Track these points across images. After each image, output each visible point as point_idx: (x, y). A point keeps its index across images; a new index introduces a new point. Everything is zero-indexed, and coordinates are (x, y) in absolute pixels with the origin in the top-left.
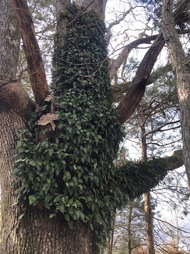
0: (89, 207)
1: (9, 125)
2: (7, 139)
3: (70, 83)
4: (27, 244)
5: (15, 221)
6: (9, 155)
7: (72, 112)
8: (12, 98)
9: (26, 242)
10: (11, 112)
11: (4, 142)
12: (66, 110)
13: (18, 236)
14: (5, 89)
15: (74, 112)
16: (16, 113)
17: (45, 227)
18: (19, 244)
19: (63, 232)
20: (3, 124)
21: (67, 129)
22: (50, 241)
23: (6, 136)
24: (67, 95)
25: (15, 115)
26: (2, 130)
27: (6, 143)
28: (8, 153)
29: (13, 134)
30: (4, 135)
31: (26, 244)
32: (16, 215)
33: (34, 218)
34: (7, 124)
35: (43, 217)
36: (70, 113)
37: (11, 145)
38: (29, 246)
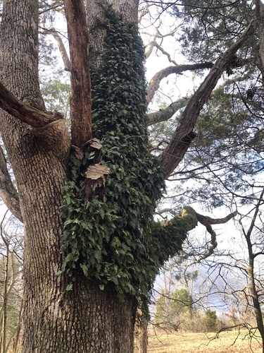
0: (136, 278)
1: (47, 172)
2: (45, 190)
3: (113, 123)
4: (76, 319)
5: (56, 292)
6: (47, 211)
7: (119, 164)
8: (56, 139)
9: (74, 316)
10: (49, 155)
11: (40, 193)
12: (113, 161)
13: (62, 310)
14: (52, 127)
15: (122, 164)
16: (56, 156)
17: (93, 299)
18: (64, 318)
19: (111, 305)
20: (39, 170)
21: (116, 185)
22: (100, 314)
23: (43, 186)
24: (111, 140)
25: (55, 160)
26: (38, 177)
27: (43, 195)
28: (47, 208)
29: (52, 184)
30: (41, 185)
31: (74, 319)
32: (59, 285)
33: (81, 289)
34: (45, 171)
35: (91, 289)
36: (117, 166)
37: (50, 199)
38: (78, 320)
